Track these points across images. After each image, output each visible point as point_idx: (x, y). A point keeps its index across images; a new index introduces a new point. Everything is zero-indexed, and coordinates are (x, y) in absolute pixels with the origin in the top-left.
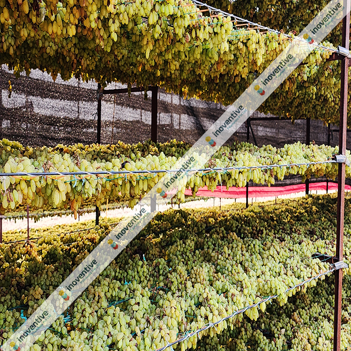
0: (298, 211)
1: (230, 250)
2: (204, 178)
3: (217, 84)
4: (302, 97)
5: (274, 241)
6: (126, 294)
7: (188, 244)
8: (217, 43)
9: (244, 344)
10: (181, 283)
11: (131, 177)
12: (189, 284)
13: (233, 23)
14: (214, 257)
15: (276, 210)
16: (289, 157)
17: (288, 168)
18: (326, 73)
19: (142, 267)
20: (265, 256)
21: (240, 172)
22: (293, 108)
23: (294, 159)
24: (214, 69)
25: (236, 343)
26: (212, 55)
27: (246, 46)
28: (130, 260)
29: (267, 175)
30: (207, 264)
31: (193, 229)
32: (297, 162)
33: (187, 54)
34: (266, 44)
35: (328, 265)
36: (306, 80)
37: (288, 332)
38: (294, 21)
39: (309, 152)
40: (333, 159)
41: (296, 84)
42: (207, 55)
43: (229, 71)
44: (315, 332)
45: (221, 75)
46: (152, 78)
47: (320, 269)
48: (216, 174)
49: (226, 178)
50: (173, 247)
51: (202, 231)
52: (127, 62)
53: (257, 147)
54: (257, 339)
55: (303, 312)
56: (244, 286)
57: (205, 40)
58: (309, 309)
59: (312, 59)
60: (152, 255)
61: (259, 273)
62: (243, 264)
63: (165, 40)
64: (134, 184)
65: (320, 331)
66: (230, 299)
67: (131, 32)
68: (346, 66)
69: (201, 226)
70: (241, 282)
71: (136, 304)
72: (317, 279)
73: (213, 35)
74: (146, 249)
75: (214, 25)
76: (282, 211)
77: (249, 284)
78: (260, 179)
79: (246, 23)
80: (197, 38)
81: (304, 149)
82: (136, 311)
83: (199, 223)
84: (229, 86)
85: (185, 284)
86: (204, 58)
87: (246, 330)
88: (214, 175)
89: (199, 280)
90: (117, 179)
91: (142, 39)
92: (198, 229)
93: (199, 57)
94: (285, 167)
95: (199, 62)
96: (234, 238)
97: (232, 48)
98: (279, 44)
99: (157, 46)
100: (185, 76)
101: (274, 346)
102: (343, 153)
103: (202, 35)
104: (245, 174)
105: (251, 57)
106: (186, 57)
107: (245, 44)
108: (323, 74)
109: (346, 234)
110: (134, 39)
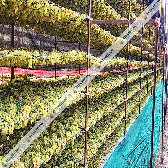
0: (75, 80)
1: (48, 91)
2: (39, 60)
3: (42, 25)
4: (76, 33)
5: (65, 88)
6: (6, 108)
7: (31, 90)
8: (43, 10)
9: (53, 127)
10: (29, 103)
11: (11, 57)
12: (32, 103)
13: (49, 3)
14: (42, 94)
15: (67, 79)
16: (70, 55)
17: (69, 59)
18: (84, 25)
19: (11, 98)
20: (62, 92)
21: (52, 59)
22: (73, 38)
23: (72, 56)
24: (41, 19)
25: (50, 127)
26: (41, 14)
27: (54, 12)
28: (5, 97)
29: (62, 61)
30: (39, 96)
31: (32, 85)
32: (73, 57)
33: (31, 12)
34: (61, 12)
35: (83, 94)
36: (77, 27)
37: (70, 121)
38: (73, 2)
39: (77, 54)
40: (85, 56)
41: (73, 28)
42: (39, 13)
43: (47, 20)
44: (80, 120)
45: (44, 21)
46: (13, 19)
47: (81, 95)
48: (43, 59)
49: (47, 61)
50: (24, 91)
51: (36, 86)
52: (4, 12)
53: (59, 51)
54: (59, 125)
55: (76, 115)
56: (54, 101)
57: (38, 8)
58: (78, 114)
59: (78, 19)
60: (15, 95)
61: (59, 97)
62: (53, 95)
63: (23, 6)
64: (13, 60)
65: (81, 120)
66: (48, 105)
67: (9, 2)
68: (89, 23)
69: (36, 84)
70: (53, 100)
71: (11, 109)
72: (79, 99)
73: (41, 7)
74: (12, 93)
75: (42, 3)
76: (69, 80)
77: (55, 101)
78: (59, 62)
79: (54, 4)
80: (35, 7)
81: (76, 53)
82: (11, 112)
83: (35, 83)
84: (47, 26)
85: (31, 103)
86: (38, 15)
87: (54, 123)
88: (42, 59)
89: (36, 101)
90: (6, 57)
91: (13, 5)
92: (35, 85)
93: (36, 14)
94: (68, 58)
95: (36, 16)
96: (50, 87)
97: (49, 12)
98: (66, 13)
99: (19, 8)
100: (29, 20)
101: (65, 126)
102: (88, 55)
103: (38, 6)
104: (54, 60)
105: (56, 16)
106: (31, 13)
107: (54, 11)
108: (82, 25)
109: (92, 86)
110: (10, 4)
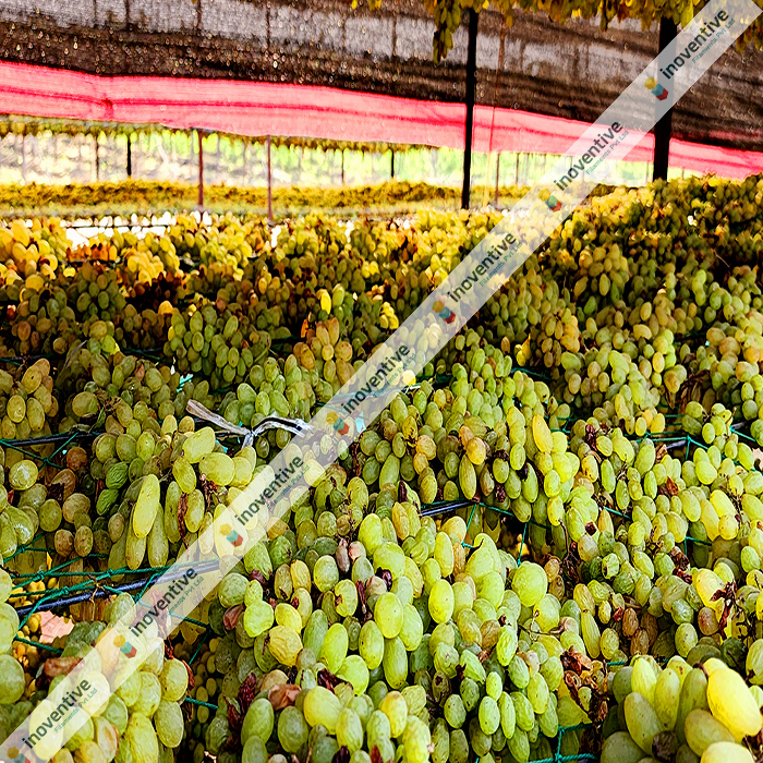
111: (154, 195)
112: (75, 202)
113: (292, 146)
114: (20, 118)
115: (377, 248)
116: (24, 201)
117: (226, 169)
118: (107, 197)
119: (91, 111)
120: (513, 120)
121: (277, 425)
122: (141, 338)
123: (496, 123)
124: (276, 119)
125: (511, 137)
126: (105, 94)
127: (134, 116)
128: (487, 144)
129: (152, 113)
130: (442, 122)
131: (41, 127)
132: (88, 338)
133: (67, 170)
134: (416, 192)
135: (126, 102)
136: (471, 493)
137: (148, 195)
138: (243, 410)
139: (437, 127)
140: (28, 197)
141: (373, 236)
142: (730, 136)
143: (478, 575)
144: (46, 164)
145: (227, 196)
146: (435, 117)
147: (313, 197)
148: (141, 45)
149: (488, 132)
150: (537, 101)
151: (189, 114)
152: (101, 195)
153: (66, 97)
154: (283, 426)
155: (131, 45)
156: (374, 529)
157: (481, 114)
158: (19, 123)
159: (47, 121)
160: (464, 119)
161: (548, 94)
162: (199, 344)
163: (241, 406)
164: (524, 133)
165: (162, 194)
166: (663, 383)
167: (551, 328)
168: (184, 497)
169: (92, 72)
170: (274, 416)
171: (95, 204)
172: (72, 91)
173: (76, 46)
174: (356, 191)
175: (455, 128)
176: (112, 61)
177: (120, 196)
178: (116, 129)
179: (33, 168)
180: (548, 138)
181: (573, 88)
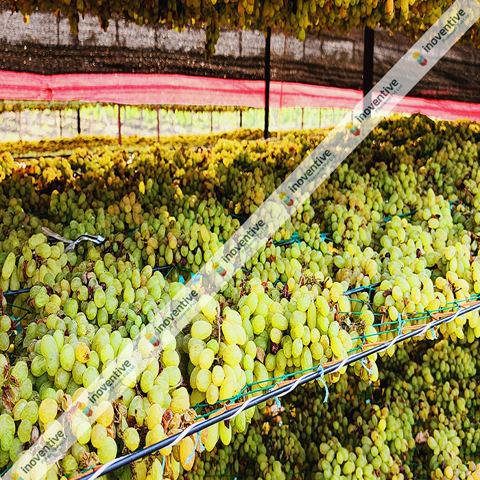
111: (93, 144)
112: (45, 150)
113: (176, 110)
114: (10, 102)
115: (186, 162)
116: (14, 151)
117: (146, 127)
118: (65, 146)
119: (39, 95)
120: (294, 89)
121: (86, 238)
122: (39, 208)
123: (284, 91)
124: (148, 95)
125: (292, 100)
126: (47, 85)
127: (64, 97)
128: (278, 104)
129: (74, 94)
130: (250, 92)
131: (23, 107)
132: (8, 207)
133: (47, 133)
134: (254, 135)
135: (60, 89)
136: (170, 262)
137: (89, 144)
138: (72, 233)
139: (247, 95)
140: (17, 149)
141: (184, 156)
142: (429, 92)
143: (150, 287)
144: (35, 130)
145: (138, 143)
146: (246, 89)
147: (190, 141)
148: (68, 56)
149: (278, 97)
150: (308, 77)
151: (96, 94)
152: (61, 146)
153: (25, 88)
154: (90, 239)
155: (63, 57)
156: (99, 266)
157: (274, 86)
158: (9, 105)
159: (26, 103)
160: (264, 90)
161: (315, 73)
162: (64, 208)
163: (71, 231)
164: (301, 96)
165: (97, 143)
166: (302, 218)
167: (249, 194)
168: (26, 262)
169: (40, 73)
170: (86, 234)
171: (57, 151)
172: (27, 84)
173: (30, 60)
174: (218, 136)
175: (259, 95)
176: (51, 66)
177: (72, 146)
178: (68, 105)
179: (27, 133)
180: (316, 98)
181: (330, 68)
